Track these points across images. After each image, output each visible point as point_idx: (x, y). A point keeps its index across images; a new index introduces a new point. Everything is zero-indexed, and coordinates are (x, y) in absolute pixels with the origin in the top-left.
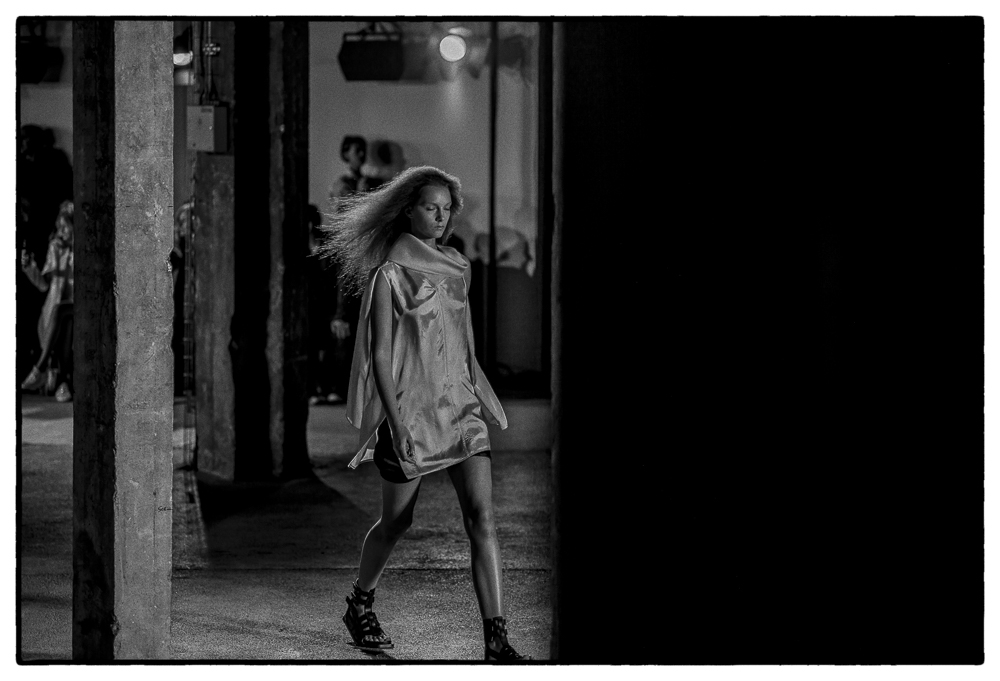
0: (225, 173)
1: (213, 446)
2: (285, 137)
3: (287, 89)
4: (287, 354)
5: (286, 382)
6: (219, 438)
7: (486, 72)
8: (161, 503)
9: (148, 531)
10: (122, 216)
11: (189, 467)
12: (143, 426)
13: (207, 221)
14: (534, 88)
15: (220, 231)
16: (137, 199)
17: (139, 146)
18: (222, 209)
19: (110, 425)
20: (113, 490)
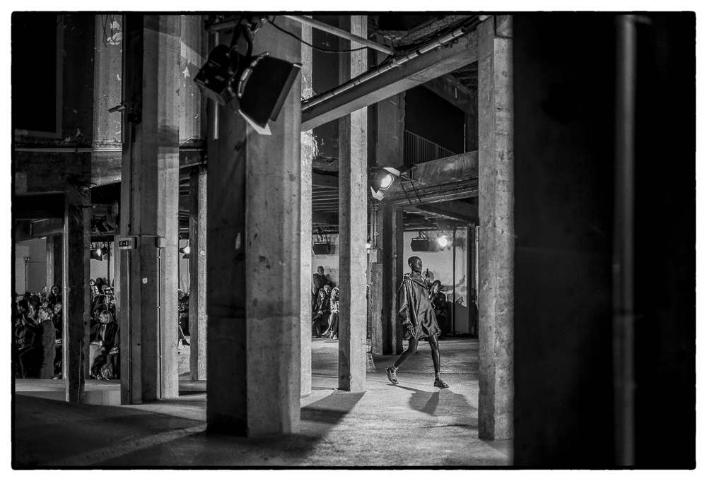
0: (380, 269)
1: (376, 346)
2: (396, 258)
3: (397, 245)
4: (397, 320)
5: (397, 328)
6: (378, 344)
7: (452, 248)
8: (363, 342)
9: (360, 350)
10: (352, 259)
11: (370, 352)
12: (358, 320)
13: (375, 283)
14: (466, 252)
15: (379, 284)
16: (357, 255)
17: (357, 240)
18: (379, 279)
19: (349, 319)
20: (350, 338)
